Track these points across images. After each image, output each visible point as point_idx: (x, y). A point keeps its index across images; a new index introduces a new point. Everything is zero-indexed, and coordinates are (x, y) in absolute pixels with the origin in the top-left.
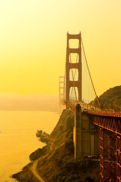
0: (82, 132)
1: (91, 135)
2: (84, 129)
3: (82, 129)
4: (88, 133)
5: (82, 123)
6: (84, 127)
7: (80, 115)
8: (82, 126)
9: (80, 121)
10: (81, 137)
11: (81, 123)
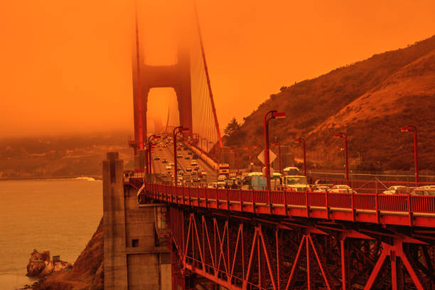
0: (128, 255)
1: (163, 263)
2: (135, 243)
3: (127, 246)
4: (153, 259)
5: (126, 224)
6: (134, 235)
7: (120, 191)
8: (127, 233)
9: (121, 215)
10: (124, 273)
11: (123, 222)
